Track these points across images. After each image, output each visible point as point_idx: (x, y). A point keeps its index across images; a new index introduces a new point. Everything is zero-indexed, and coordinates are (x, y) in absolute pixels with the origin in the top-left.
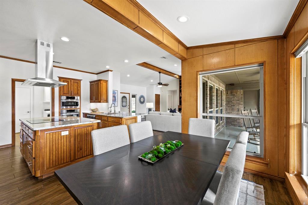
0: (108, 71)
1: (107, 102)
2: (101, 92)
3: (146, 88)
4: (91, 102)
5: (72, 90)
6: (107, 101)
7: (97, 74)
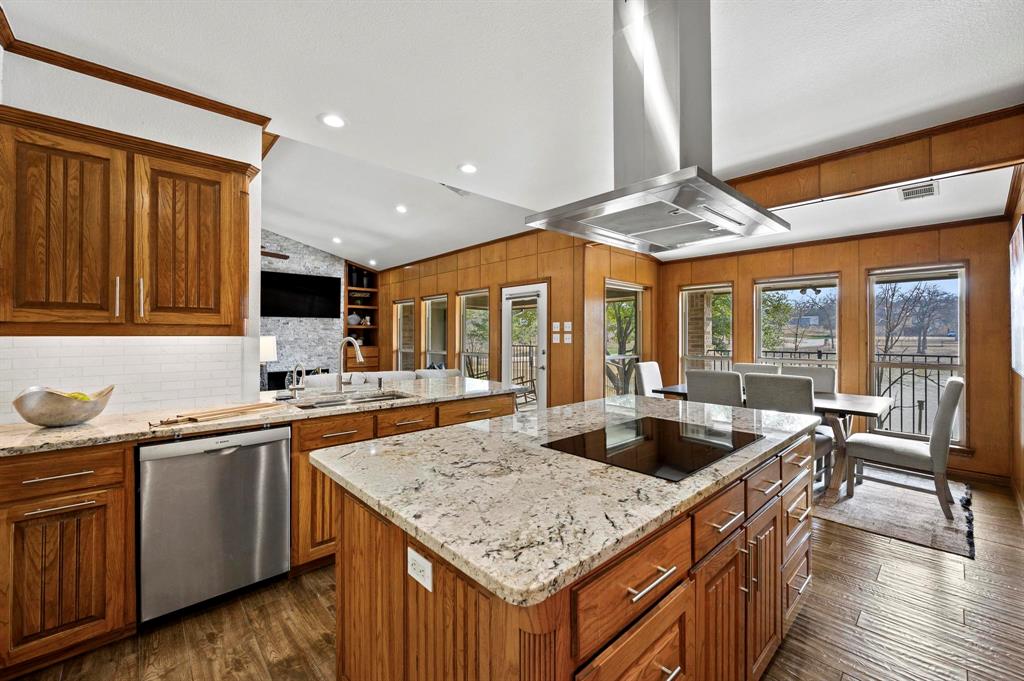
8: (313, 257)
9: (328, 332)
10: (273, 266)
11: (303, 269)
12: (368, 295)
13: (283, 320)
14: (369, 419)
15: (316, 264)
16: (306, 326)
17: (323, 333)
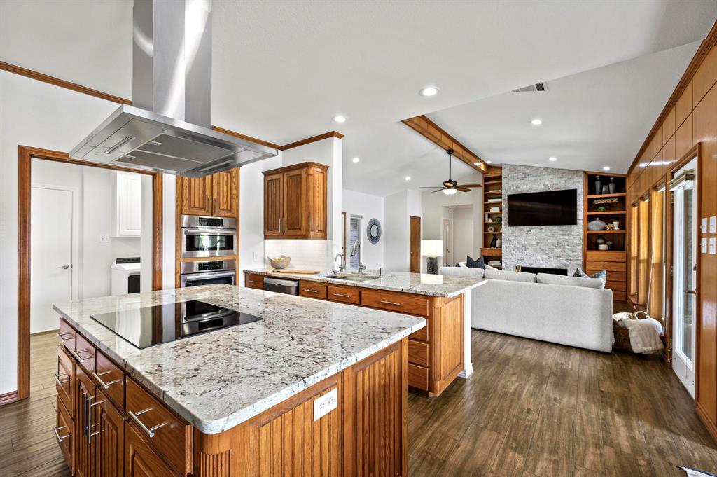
0: (331, 134)
1: (325, 237)
2: (311, 204)
3: (383, 198)
4: (266, 237)
5: (215, 197)
6: (324, 235)
7: (283, 148)
8: (551, 176)
9: (567, 237)
10: (519, 190)
11: (543, 187)
12: (615, 200)
13: (527, 228)
14: (324, 286)
15: (555, 181)
16: (546, 233)
17: (561, 238)
